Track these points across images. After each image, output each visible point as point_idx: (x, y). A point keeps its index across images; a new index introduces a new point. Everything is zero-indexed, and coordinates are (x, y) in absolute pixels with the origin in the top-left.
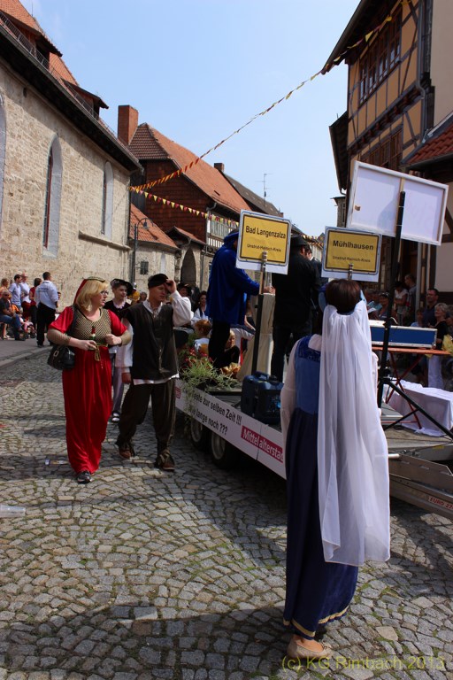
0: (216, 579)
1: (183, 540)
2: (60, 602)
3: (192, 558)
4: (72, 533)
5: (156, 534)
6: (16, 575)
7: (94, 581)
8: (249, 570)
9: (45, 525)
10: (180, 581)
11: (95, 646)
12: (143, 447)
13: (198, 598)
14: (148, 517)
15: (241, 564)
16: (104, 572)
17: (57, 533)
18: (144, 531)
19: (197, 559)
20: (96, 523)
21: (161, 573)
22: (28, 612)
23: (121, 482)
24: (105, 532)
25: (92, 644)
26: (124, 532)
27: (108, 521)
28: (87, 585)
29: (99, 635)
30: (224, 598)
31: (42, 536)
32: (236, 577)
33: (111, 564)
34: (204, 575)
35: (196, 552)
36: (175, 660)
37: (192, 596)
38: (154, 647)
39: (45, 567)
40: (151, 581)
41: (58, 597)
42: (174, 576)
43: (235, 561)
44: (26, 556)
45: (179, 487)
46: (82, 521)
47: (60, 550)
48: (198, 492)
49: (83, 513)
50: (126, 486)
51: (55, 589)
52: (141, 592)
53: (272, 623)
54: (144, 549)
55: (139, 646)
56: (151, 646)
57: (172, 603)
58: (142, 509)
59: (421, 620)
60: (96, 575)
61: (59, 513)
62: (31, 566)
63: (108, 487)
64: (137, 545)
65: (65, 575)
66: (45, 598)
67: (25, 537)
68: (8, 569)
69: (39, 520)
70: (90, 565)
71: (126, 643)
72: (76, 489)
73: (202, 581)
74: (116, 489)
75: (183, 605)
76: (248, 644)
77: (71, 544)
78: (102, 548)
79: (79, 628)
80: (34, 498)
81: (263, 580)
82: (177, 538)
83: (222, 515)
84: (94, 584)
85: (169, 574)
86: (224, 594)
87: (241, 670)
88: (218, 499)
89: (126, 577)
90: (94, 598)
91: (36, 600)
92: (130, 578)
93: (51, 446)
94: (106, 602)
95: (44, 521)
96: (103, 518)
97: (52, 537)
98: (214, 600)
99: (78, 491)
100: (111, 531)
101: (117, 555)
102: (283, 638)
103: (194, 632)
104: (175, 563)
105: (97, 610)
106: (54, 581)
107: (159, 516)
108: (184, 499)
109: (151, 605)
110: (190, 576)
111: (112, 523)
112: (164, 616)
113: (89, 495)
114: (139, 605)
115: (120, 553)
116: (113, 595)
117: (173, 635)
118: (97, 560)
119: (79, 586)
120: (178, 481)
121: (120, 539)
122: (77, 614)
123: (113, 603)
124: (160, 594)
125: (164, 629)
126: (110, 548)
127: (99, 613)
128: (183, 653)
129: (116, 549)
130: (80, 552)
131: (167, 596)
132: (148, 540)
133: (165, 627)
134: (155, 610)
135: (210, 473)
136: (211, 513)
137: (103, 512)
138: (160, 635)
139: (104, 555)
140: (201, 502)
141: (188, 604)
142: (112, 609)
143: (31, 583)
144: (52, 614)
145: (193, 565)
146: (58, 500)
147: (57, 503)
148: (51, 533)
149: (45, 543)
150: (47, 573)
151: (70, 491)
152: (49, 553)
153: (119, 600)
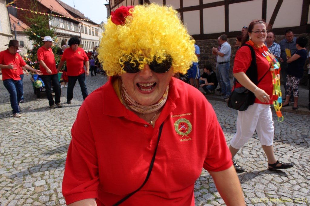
1: (53, 151)
3: (58, 158)
5: (41, 152)
7: (14, 176)
10: (54, 167)
11: (18, 202)
12: (31, 119)
13: (62, 172)
14: (36, 146)
18: (35, 152)
20: (13, 153)
21: (45, 166)
23: (22, 134)
24: (17, 156)
25: (16, 201)
26: (26, 154)
27: (18, 151)
28: (11, 179)
29: (19, 196)
33: (21, 168)
35: (60, 155)
36: (55, 198)
38: (46, 195)
40: (41, 170)
42: (51, 166)
45: (49, 131)
46: (5, 154)
49: (5, 150)
50: (25, 136)
52: (37, 176)
54: (36, 159)
55: (39, 196)
56: (44, 195)
58: (33, 143)
63: (16, 138)
64: (32, 158)
70: (11, 170)
71: (32, 197)
73: (63, 165)
74: (20, 138)
75: (56, 176)
77: (1, 164)
78: (16, 162)
79: (9, 196)
82: (51, 151)
83: (70, 139)
85: (49, 166)
88: (67, 133)
89: (29, 171)
90: (15, 183)
92: (31, 171)
94: (21, 183)
96: (15, 150)
100: (20, 155)
101: (23, 164)
104: (51, 161)
107: (42, 144)
108: (52, 136)
109: (42, 179)
110: (58, 165)
111: (20, 152)
112: (49, 182)
113: (7, 143)
114: (37, 181)
115: (25, 162)
116: (24, 179)
117: (53, 188)
118: (14, 168)
119: (7, 180)
120: (49, 129)
121: (24, 157)
122: (8, 191)
123: (24, 183)
124: (45, 174)
125: (49, 187)
126: (20, 162)
127: (18, 188)
128: (58, 194)
129: (23, 161)
130: (6, 166)
131: (49, 174)
132: (38, 155)
133: (49, 186)
134: (44, 181)
135: (63, 124)
136: (65, 139)
137: (15, 148)
138: (48, 190)
139: (18, 165)
140: (60, 136)
141: (58, 175)
142: (24, 185)
145: (59, 160)
153: (27, 181)
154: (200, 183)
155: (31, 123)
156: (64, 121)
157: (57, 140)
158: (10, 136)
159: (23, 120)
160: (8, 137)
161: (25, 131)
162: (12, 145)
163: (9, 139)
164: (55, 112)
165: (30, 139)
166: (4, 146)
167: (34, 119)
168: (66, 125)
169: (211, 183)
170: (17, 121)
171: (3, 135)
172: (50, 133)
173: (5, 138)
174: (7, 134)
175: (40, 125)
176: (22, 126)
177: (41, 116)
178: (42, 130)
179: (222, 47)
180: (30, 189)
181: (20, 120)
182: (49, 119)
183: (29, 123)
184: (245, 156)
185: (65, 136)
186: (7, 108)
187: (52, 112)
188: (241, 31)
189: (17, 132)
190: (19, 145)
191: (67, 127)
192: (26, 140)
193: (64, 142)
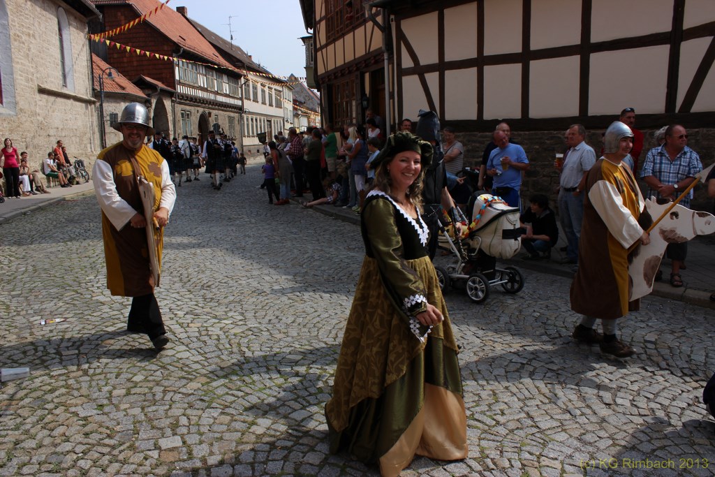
0: (231, 403)
1: (194, 373)
2: (84, 447)
3: (205, 388)
4: (83, 384)
5: (167, 372)
6: (33, 431)
7: (114, 423)
8: (260, 390)
9: (53, 381)
10: (198, 409)
13: (217, 421)
14: (156, 358)
15: (252, 386)
16: (121, 414)
17: (67, 387)
18: (155, 371)
19: (210, 388)
20: (106, 371)
21: (178, 405)
22: (53, 461)
24: (116, 378)
26: (135, 375)
27: (117, 367)
28: (108, 428)
29: (128, 468)
30: (242, 418)
31: (52, 391)
32: (249, 398)
33: (128, 406)
34: (219, 401)
35: (209, 383)
37: (212, 421)
38: (184, 470)
39: (61, 419)
40: (169, 414)
41: (81, 443)
42: (191, 406)
43: (247, 385)
44: (39, 412)
46: (91, 371)
47: (74, 401)
48: (201, 329)
49: (91, 364)
51: (76, 436)
52: (163, 425)
53: (290, 431)
54: (158, 387)
55: (170, 471)
56: (181, 469)
57: (193, 429)
58: (149, 351)
60: (115, 418)
61: (65, 368)
62: (46, 420)
63: (111, 336)
64: (150, 385)
65: (84, 422)
66: (67, 446)
67: (34, 395)
68: (23, 427)
69: (46, 377)
70: (106, 409)
71: (156, 471)
72: (78, 343)
73: (218, 406)
74: (120, 337)
75: (204, 429)
76: (269, 452)
77: (85, 394)
78: (116, 393)
79: (108, 466)
80: (36, 358)
81: (275, 396)
82: (189, 373)
83: (228, 346)
84: (115, 426)
85: (186, 405)
86: (241, 414)
87: (267, 474)
88: (221, 333)
89: (145, 415)
90: (117, 438)
91: (59, 449)
92: (149, 415)
93: (44, 306)
94: (130, 440)
95: (52, 377)
96: (111, 365)
97: (63, 390)
98: (232, 421)
99: (82, 345)
100: (122, 376)
101: (131, 397)
102: (301, 441)
103: (219, 451)
104: (190, 395)
105: (122, 448)
106: (73, 430)
107: (167, 356)
108: (188, 337)
109: (174, 434)
110: (207, 404)
111: (121, 369)
112: (189, 442)
113: (93, 347)
114: (163, 436)
115: (134, 394)
116: (136, 432)
117: (200, 456)
118: (113, 404)
119: (100, 430)
120: (180, 321)
121: (132, 381)
122: (104, 455)
123: (137, 439)
124: (181, 424)
125: (190, 453)
126: (124, 391)
127: (124, 450)
128: (212, 469)
129: (130, 391)
130: (94, 400)
131: (188, 424)
132: (161, 378)
133: (191, 451)
134: (178, 438)
135: (210, 311)
136: (216, 346)
137: (110, 360)
138: (188, 458)
139: (119, 398)
140: (206, 338)
141: (209, 428)
142: (137, 444)
143: (50, 435)
144: (78, 459)
145: (207, 394)
146: (61, 355)
147: (61, 359)
148: (61, 387)
149: (57, 397)
150: (64, 423)
151: (72, 346)
152: (63, 406)
153: (142, 435)
154: (520, 466)
156: (212, 304)
157: (200, 348)
158: (97, 332)
160: (93, 335)
164: (190, 283)
165: (141, 341)
166: (86, 354)
168: (217, 314)
169: (544, 466)
170: (109, 299)
171: (83, 328)
172: (183, 330)
173: (88, 336)
174: (90, 327)
176: (122, 311)
177: (162, 290)
180: (150, 453)
182: (180, 298)
184: (620, 409)
185: (218, 340)
186: (85, 267)
187: (185, 283)
190: (118, 354)
191: (220, 319)
192: (131, 343)
193: (216, 353)
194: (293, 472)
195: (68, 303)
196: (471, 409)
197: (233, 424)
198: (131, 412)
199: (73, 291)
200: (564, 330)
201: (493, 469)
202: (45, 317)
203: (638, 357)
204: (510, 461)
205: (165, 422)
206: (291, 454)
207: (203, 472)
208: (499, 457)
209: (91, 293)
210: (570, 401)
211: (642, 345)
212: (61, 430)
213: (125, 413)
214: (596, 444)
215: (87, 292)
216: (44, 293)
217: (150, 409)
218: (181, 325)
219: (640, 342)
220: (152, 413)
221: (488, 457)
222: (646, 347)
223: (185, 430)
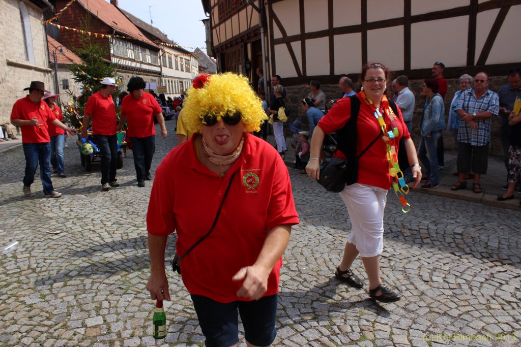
0: (143, 290)
1: (116, 268)
2: (27, 328)
3: (124, 279)
4: (31, 279)
5: (96, 268)
7: (53, 308)
9: (8, 278)
10: (117, 295)
12: (79, 211)
13: (131, 304)
14: (88, 258)
16: (59, 301)
17: (19, 282)
18: (86, 268)
19: (127, 279)
20: (50, 268)
21: (102, 293)
22: (2, 340)
23: (65, 238)
26: (71, 271)
27: (58, 266)
28: (47, 312)
29: (61, 343)
31: (7, 286)
33: (64, 294)
34: (133, 288)
35: (126, 275)
37: (127, 303)
38: (103, 342)
39: (12, 307)
40: (95, 300)
41: (26, 325)
42: (112, 293)
46: (38, 270)
48: (124, 235)
49: (38, 264)
50: (69, 240)
51: (22, 319)
52: (89, 308)
53: (185, 310)
54: (87, 280)
55: (92, 343)
56: (101, 342)
57: (112, 311)
58: (84, 253)
59: (283, 289)
60: (54, 304)
61: (19, 268)
63: (56, 243)
64: (82, 278)
65: (29, 309)
66: (15, 328)
69: (3, 275)
70: (47, 298)
71: (82, 344)
72: (30, 249)
73: (132, 292)
74: (62, 243)
75: (121, 310)
76: (169, 326)
77: (32, 287)
78: (56, 285)
79: (45, 341)
81: (176, 284)
82: (111, 268)
83: (143, 247)
84: (53, 310)
85: (109, 293)
87: (167, 343)
88: (138, 237)
89: (77, 301)
90: (54, 319)
91: (8, 330)
92: (80, 301)
93: (7, 222)
94: (63, 320)
95: (8, 275)
96: (54, 264)
97: (16, 285)
99: (33, 250)
100: (61, 272)
101: (67, 287)
103: (131, 326)
104: (112, 284)
105: (57, 327)
106: (20, 315)
107: (97, 256)
108: (113, 241)
109: (98, 315)
110: (124, 291)
111: (61, 267)
112: (108, 321)
113: (41, 251)
114: (89, 317)
115: (70, 285)
116: (68, 314)
117: (116, 331)
118: (53, 294)
119: (41, 314)
120: (108, 229)
121: (69, 276)
122: (42, 333)
123: (69, 319)
124: (103, 307)
125: (109, 329)
126: (62, 284)
127: (59, 328)
128: (124, 341)
129: (66, 284)
130: (39, 291)
131: (109, 307)
132: (90, 273)
133: (110, 327)
134: (100, 318)
135: (131, 221)
136: (134, 247)
137: (54, 260)
138: (107, 333)
139: (58, 289)
140: (127, 242)
141: (124, 309)
142: (69, 324)
143: (2, 320)
144: (22, 337)
145: (125, 283)
146: (16, 258)
147: (16, 261)
148: (14, 282)
149: (10, 290)
150: (14, 310)
151: (26, 251)
152: (14, 296)
153: (73, 317)
154: (359, 331)
155: (79, 219)
156: (133, 216)
157: (122, 249)
158: (45, 239)
159: (67, 213)
160: (42, 242)
161: (70, 232)
162: (49, 256)
163: (45, 246)
164: (118, 201)
165: (77, 245)
166: (36, 256)
167: (84, 211)
168: (136, 223)
169: (378, 330)
170: (56, 215)
171: (35, 237)
172: (109, 236)
173: (38, 243)
174: (40, 236)
175: (94, 222)
176: (65, 224)
177: (96, 207)
178: (98, 231)
179: (399, 97)
180: (78, 330)
181: (62, 214)
182: (109, 212)
183: (76, 219)
184: (435, 285)
185: (136, 242)
187: (114, 201)
188: (431, 69)
189: (56, 234)
190: (60, 255)
191: (138, 227)
192: (71, 247)
193: (133, 252)
194: (186, 341)
195: (25, 219)
196: (323, 289)
197: (143, 306)
198: (66, 299)
199: (30, 210)
200: (394, 227)
201: (338, 334)
202: (8, 230)
203: (449, 245)
204: (351, 327)
205: (91, 306)
206: (186, 327)
207: (117, 343)
208: (343, 324)
209: (43, 211)
210: (398, 280)
211: (452, 236)
212: (11, 315)
213: (61, 300)
214: (417, 312)
215: (40, 211)
216: (7, 213)
217: (81, 297)
218: (108, 232)
219: (451, 234)
220: (82, 300)
221: (335, 324)
222: (455, 237)
223: (105, 312)
